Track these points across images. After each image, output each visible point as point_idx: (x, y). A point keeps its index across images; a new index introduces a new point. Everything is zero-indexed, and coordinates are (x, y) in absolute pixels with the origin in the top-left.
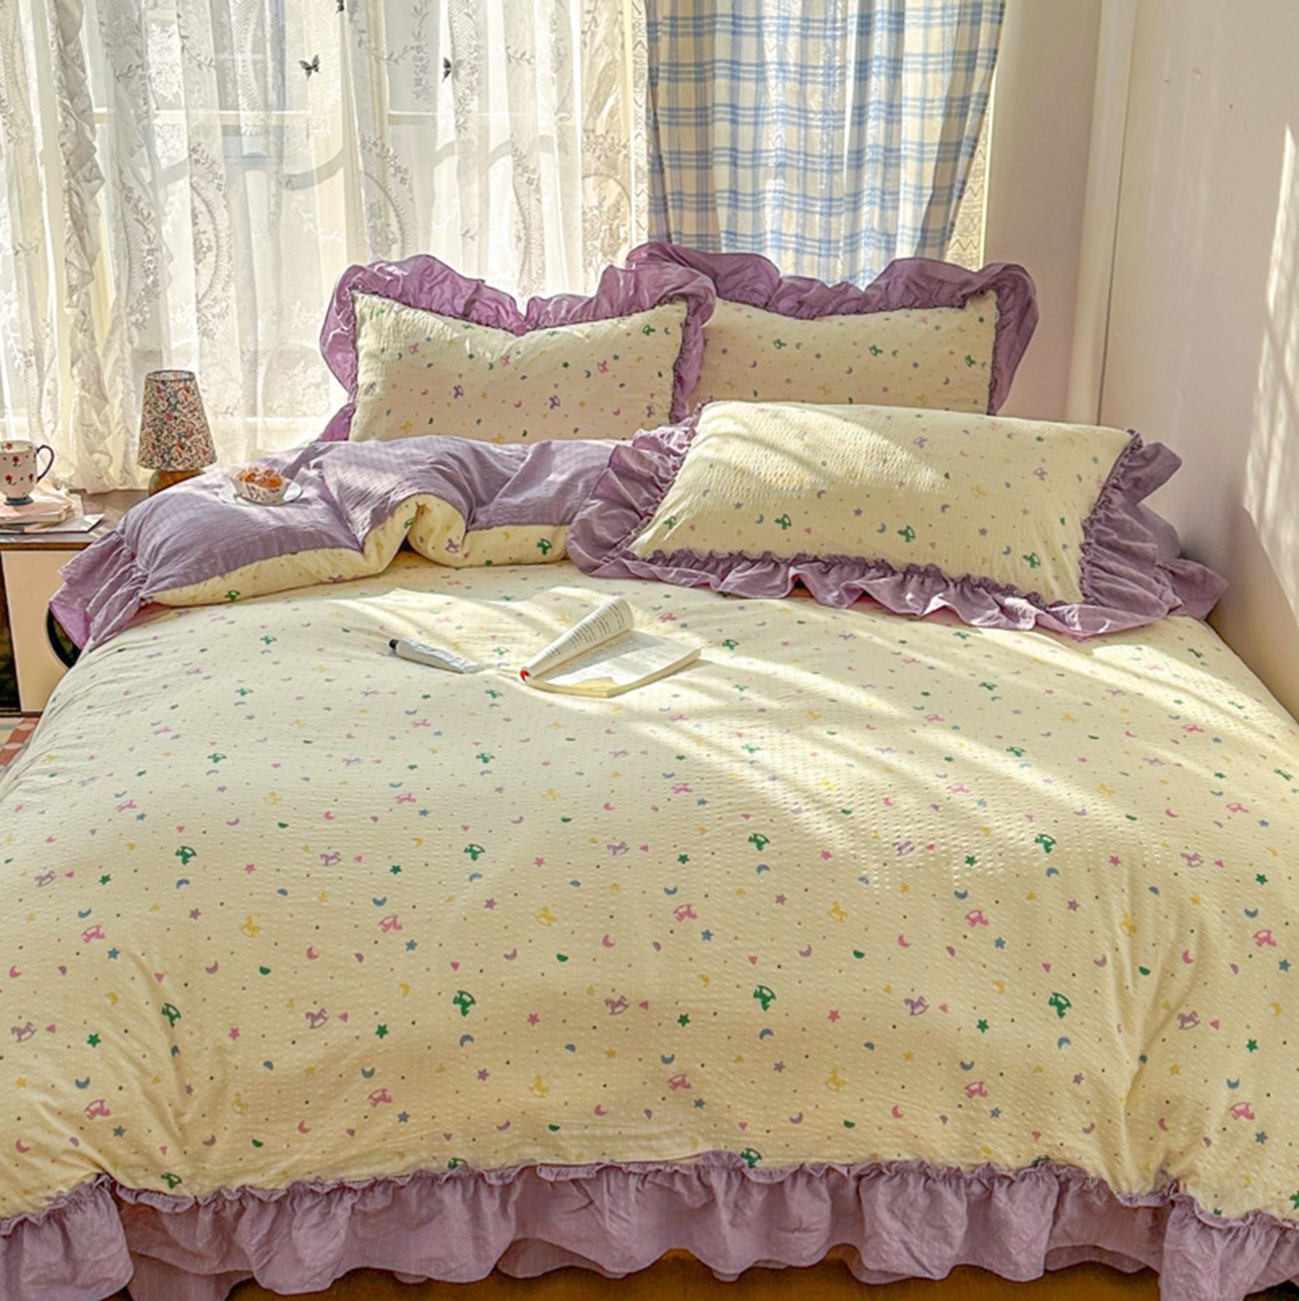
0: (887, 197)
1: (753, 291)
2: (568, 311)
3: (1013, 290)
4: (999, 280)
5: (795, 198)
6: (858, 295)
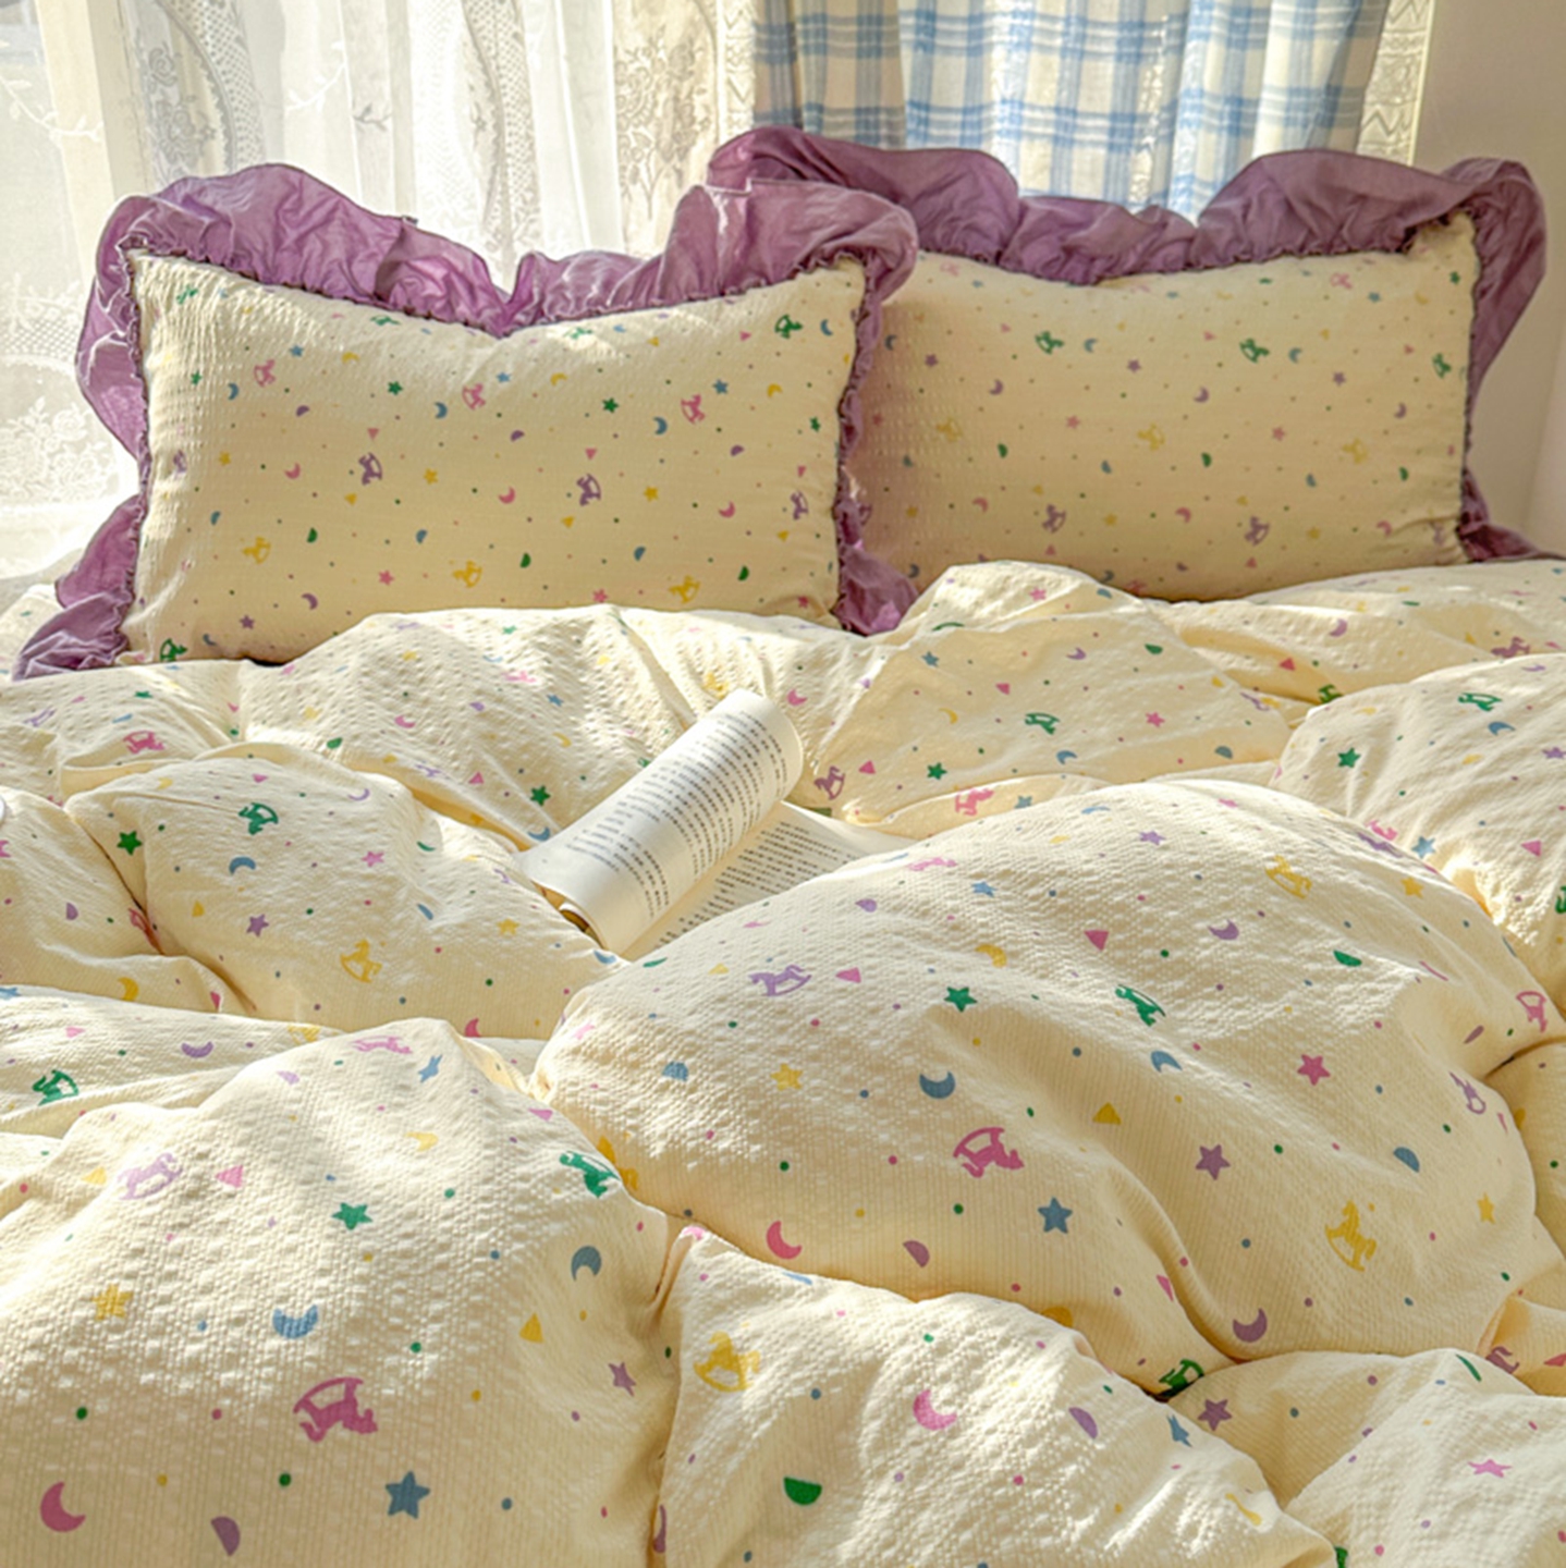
0: (1241, 21)
1: (971, 228)
2: (606, 285)
3: (1504, 214)
4: (1483, 195)
5: (1059, 27)
6: (1188, 234)
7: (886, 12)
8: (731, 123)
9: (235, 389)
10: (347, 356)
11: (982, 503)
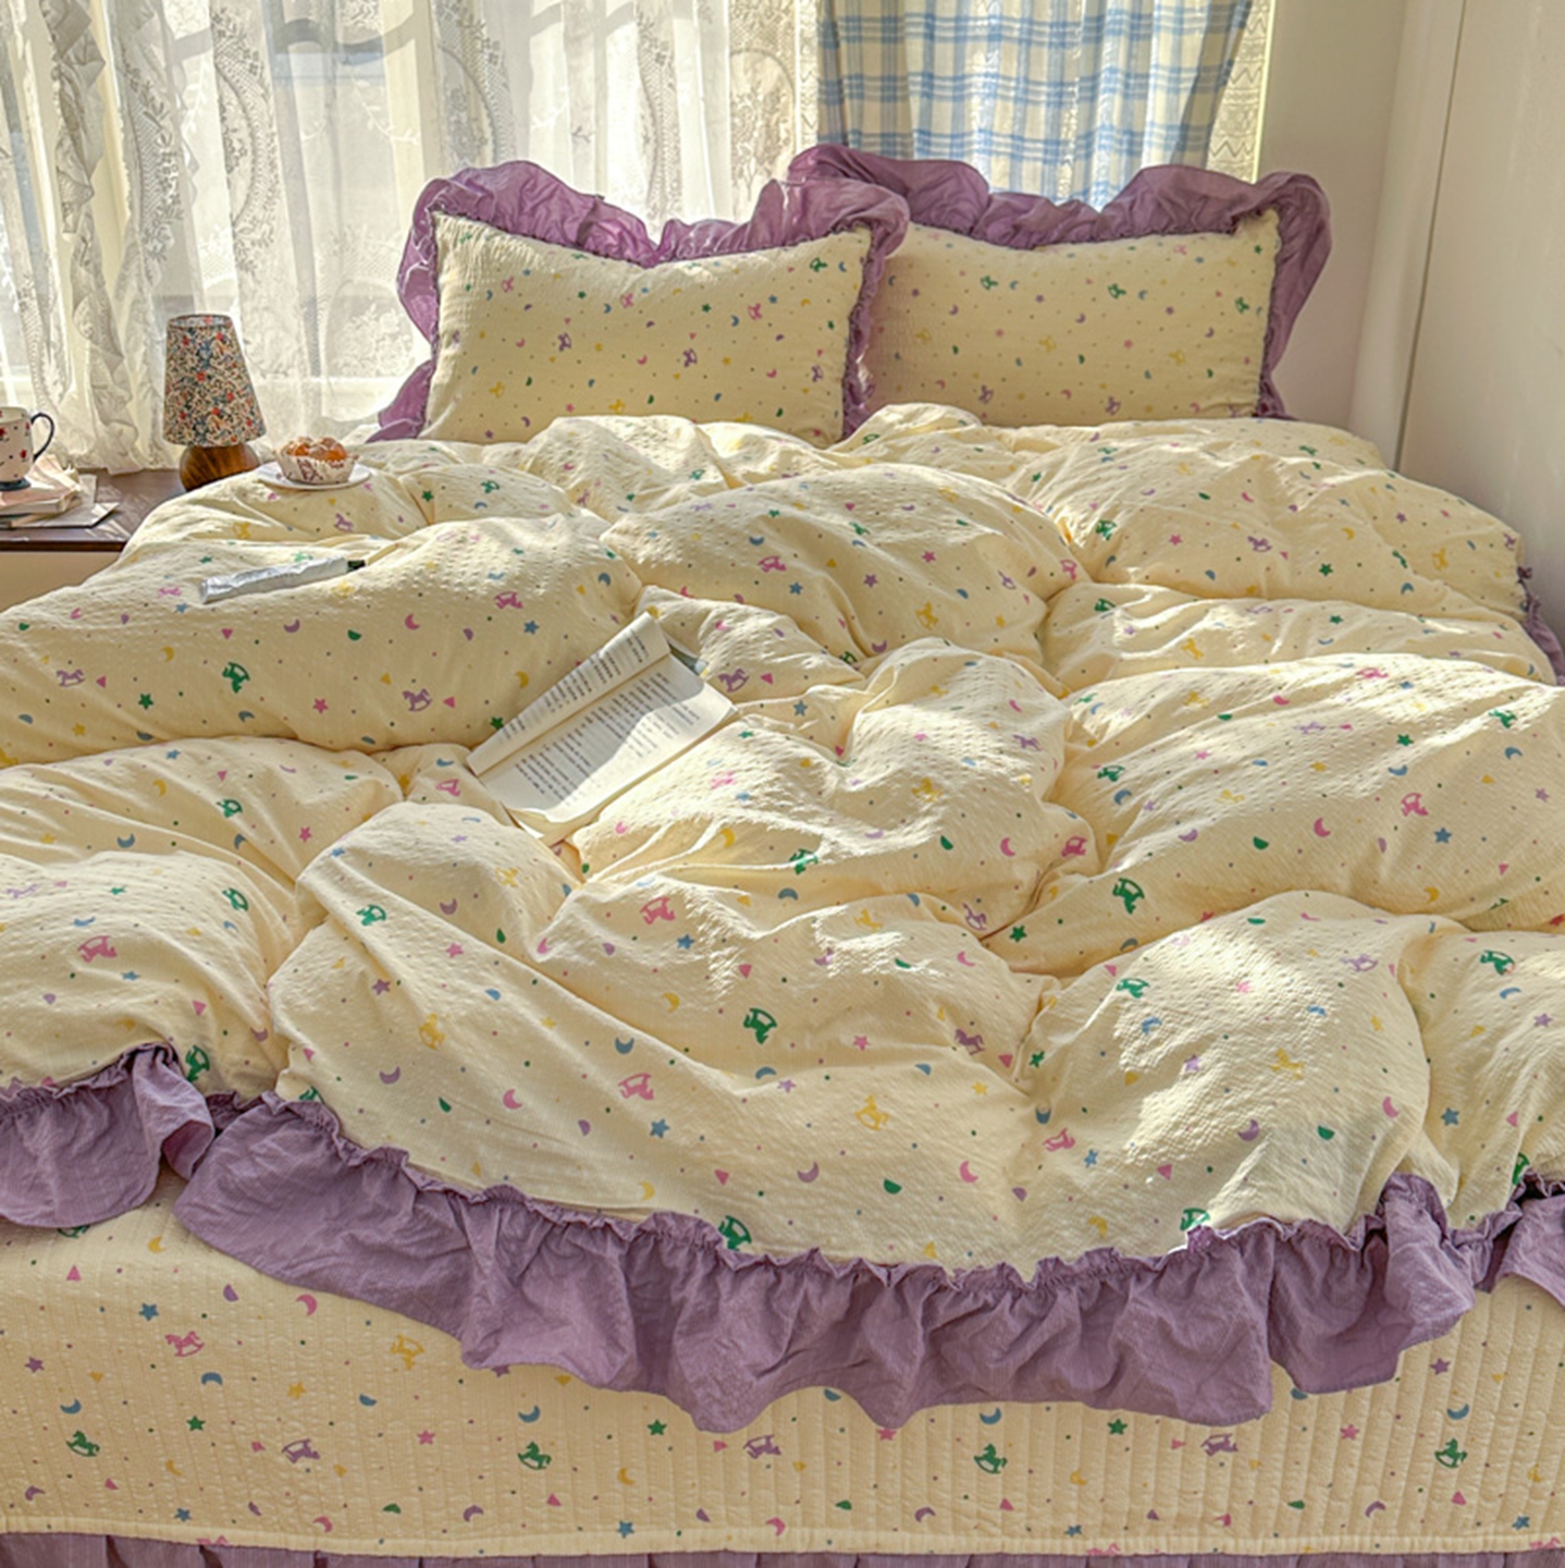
0: (1132, 81)
1: (955, 211)
2: (715, 240)
3: (1300, 209)
4: (1282, 197)
5: (1013, 84)
6: (1092, 217)
7: (900, 73)
8: (804, 142)
9: (490, 294)
10: (556, 276)
11: (942, 383)
